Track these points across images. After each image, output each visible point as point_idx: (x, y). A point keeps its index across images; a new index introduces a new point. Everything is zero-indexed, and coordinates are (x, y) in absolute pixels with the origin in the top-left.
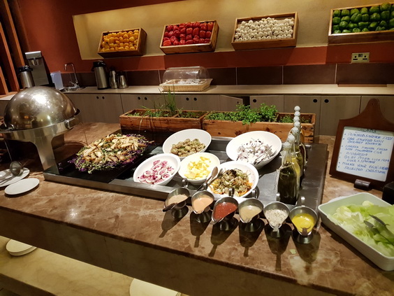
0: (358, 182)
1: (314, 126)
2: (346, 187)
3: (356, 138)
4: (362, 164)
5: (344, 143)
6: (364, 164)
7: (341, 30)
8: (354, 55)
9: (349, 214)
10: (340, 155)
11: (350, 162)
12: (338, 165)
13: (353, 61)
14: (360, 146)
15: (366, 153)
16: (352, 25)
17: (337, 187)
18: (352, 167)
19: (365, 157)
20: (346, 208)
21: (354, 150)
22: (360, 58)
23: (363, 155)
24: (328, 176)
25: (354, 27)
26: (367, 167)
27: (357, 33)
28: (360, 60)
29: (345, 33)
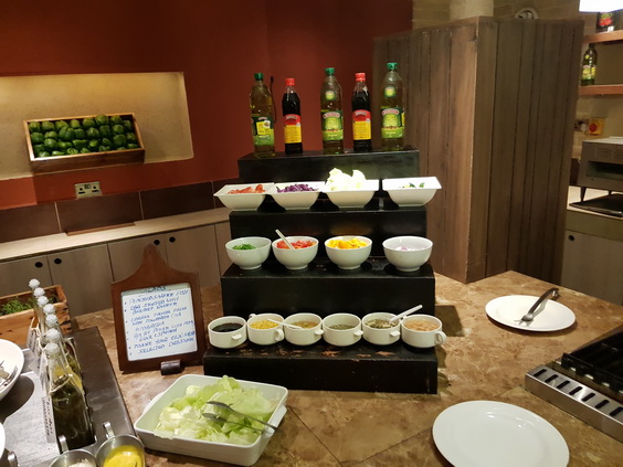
0: (164, 365)
1: (67, 304)
2: (152, 379)
3: (142, 304)
4: (160, 338)
5: (128, 316)
6: (163, 337)
7: (49, 151)
8: (78, 187)
9: (177, 416)
10: (127, 336)
11: (144, 342)
12: (129, 351)
13: (79, 196)
14: (152, 314)
15: (160, 321)
16: (63, 145)
17: (139, 384)
18: (149, 347)
19: (161, 327)
20: (169, 409)
21: (144, 324)
22: (87, 191)
23: (159, 325)
24: (119, 374)
25: (67, 147)
26: (169, 340)
27: (73, 155)
28: (88, 192)
29: (56, 156)
